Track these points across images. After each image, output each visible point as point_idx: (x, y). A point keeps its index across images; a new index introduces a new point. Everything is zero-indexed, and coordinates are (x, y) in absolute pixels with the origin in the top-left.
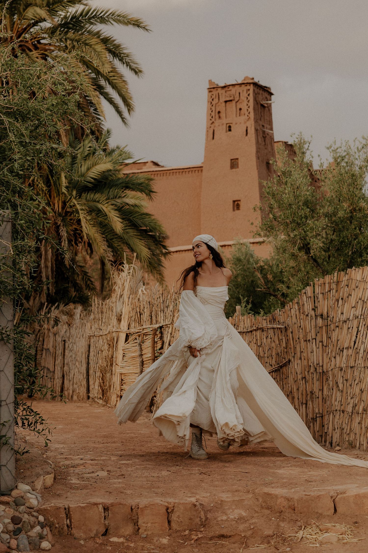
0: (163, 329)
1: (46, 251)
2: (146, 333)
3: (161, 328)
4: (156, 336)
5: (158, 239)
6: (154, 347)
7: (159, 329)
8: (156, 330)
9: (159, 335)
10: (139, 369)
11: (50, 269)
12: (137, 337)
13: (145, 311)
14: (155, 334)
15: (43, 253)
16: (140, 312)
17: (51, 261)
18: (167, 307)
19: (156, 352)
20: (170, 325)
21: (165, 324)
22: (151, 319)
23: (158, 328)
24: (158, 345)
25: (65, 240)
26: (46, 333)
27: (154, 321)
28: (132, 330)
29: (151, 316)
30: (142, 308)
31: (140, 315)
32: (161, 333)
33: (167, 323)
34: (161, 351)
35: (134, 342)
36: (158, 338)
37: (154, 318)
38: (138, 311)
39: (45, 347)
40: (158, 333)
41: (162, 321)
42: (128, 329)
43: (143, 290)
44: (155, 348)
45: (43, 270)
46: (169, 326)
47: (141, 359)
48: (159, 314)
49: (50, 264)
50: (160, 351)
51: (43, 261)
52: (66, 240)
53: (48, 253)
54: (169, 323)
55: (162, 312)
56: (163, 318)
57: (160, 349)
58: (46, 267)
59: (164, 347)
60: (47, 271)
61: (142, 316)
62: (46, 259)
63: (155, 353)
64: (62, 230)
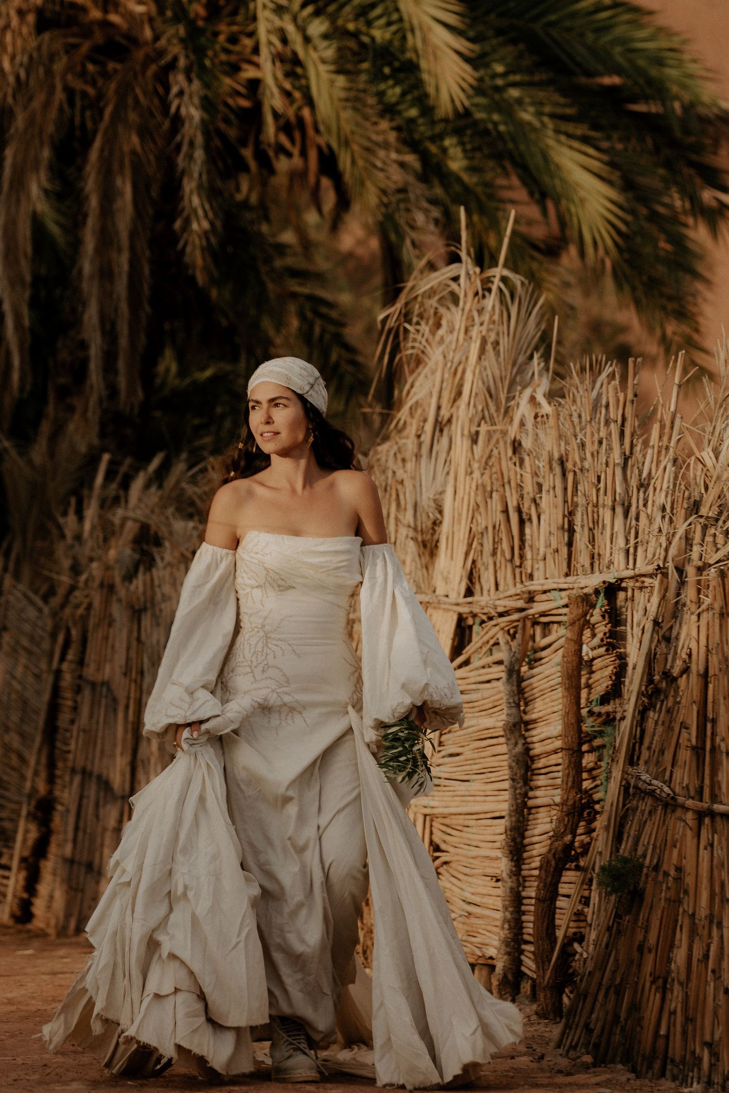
0: (621, 595)
1: (108, 196)
2: (543, 614)
3: (612, 590)
4: (587, 633)
5: (678, 133)
6: (578, 689)
7: (601, 601)
8: (586, 601)
9: (602, 629)
10: (506, 795)
11: (121, 286)
12: (502, 638)
13: (544, 504)
14: (583, 623)
15: (94, 202)
16: (519, 511)
17: (132, 248)
18: (643, 486)
19: (584, 712)
20: (651, 576)
21: (630, 573)
22: (570, 544)
23: (597, 592)
24: (596, 676)
25: (192, 144)
26: (97, 603)
27: (583, 559)
28: (484, 600)
29: (571, 531)
30: (529, 487)
31: (522, 523)
32: (615, 617)
33: (642, 567)
34: (608, 708)
35: (490, 659)
36: (596, 641)
37: (581, 538)
38: (512, 504)
39: (90, 671)
40: (596, 616)
41: (619, 559)
42: (469, 592)
43: (540, 398)
44: (584, 694)
45: (90, 288)
46: (648, 581)
47: (519, 748)
48: (608, 521)
49: (123, 261)
50: (604, 709)
51: (90, 243)
52: (199, 139)
53: (118, 204)
54: (650, 569)
55: (619, 510)
56: (621, 542)
57: (605, 699)
58: (106, 274)
59: (625, 690)
60: (106, 296)
61: (528, 531)
62: (106, 238)
63: (580, 720)
64: (181, 93)
